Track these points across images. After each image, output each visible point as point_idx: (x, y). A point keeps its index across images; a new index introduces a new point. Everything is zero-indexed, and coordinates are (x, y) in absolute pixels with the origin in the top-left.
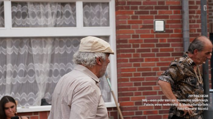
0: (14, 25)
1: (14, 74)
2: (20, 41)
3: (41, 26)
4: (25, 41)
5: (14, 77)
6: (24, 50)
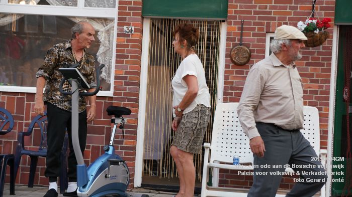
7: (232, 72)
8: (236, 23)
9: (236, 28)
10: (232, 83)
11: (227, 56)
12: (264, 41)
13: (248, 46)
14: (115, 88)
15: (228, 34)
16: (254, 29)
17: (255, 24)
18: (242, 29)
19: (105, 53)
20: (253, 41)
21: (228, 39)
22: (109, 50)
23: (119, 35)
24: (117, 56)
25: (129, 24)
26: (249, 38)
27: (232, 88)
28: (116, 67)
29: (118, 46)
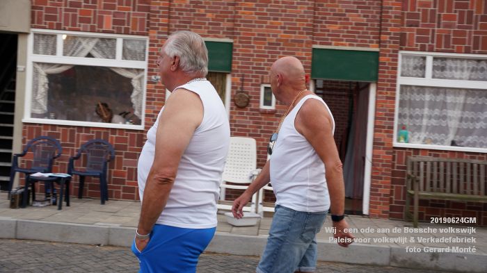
0: (433, 77)
1: (430, 117)
2: (437, 90)
3: (456, 79)
4: (441, 91)
5: (430, 119)
6: (440, 98)
7: (235, 113)
8: (238, 76)
9: (238, 79)
10: (235, 121)
11: (232, 100)
12: (259, 90)
13: (247, 93)
14: (146, 124)
15: (233, 83)
16: (251, 80)
17: (253, 76)
18: (243, 80)
19: (137, 96)
20: (251, 89)
21: (233, 88)
22: (140, 93)
23: (148, 82)
24: (147, 99)
25: (155, 74)
26: (249, 87)
27: (236, 126)
28: (147, 107)
29: (148, 91)
